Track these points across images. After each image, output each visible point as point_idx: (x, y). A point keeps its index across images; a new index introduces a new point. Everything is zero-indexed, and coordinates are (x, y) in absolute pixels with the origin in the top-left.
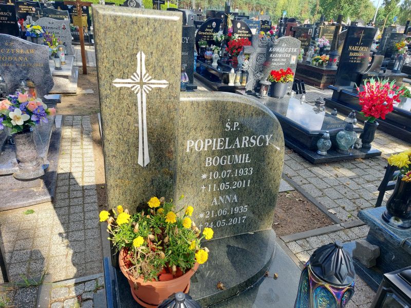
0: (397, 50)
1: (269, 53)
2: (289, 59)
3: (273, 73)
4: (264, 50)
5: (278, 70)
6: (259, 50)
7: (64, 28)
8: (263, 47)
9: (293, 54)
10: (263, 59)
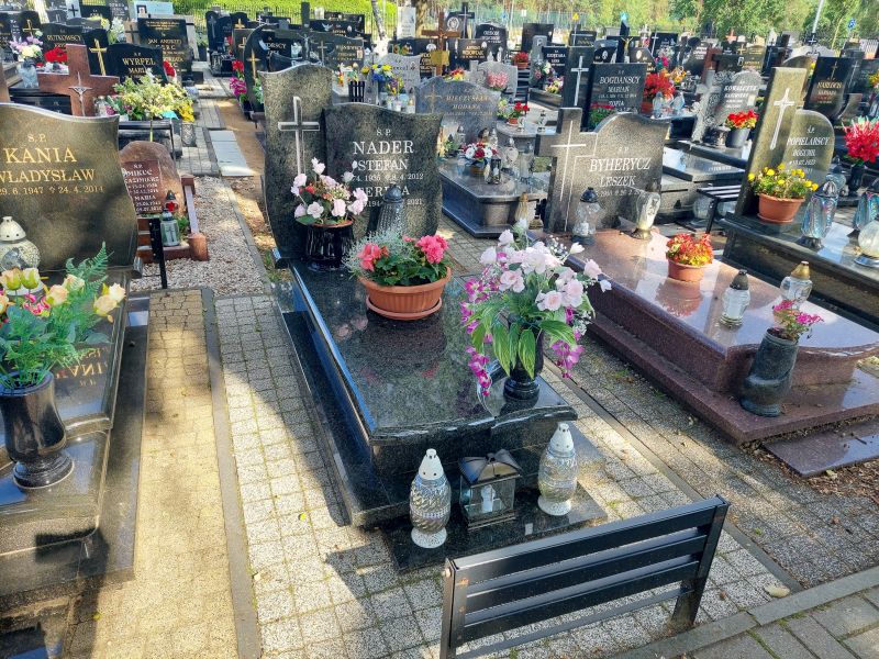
0: (872, 87)
1: (724, 92)
2: (746, 99)
3: (731, 117)
4: (718, 89)
5: (736, 113)
6: (713, 89)
7: (413, 68)
8: (718, 85)
9: (752, 93)
10: (716, 101)
